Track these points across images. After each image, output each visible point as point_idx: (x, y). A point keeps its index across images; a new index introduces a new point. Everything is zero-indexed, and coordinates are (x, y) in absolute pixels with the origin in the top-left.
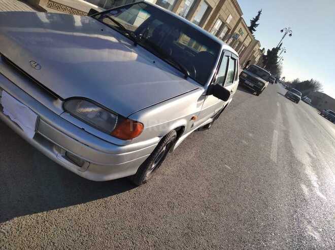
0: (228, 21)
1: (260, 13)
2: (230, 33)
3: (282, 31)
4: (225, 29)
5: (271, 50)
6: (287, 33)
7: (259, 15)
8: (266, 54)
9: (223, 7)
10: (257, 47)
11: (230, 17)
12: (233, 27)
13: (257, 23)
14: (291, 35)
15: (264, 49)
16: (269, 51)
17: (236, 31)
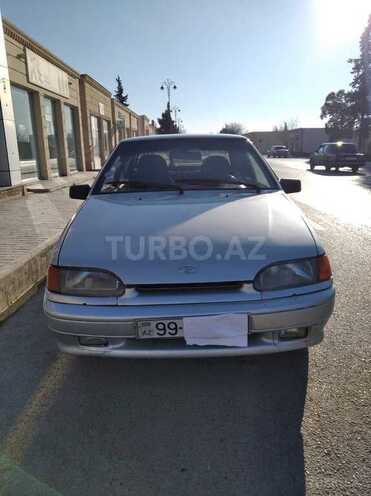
0: (102, 113)
1: (118, 81)
2: (112, 125)
3: (162, 88)
4: (105, 124)
5: (161, 117)
6: (169, 87)
7: (120, 84)
8: (158, 126)
9: (88, 99)
10: (146, 123)
11: (101, 105)
12: (110, 116)
13: (124, 95)
14: (175, 87)
15: (153, 122)
16: (160, 121)
17: (117, 119)
